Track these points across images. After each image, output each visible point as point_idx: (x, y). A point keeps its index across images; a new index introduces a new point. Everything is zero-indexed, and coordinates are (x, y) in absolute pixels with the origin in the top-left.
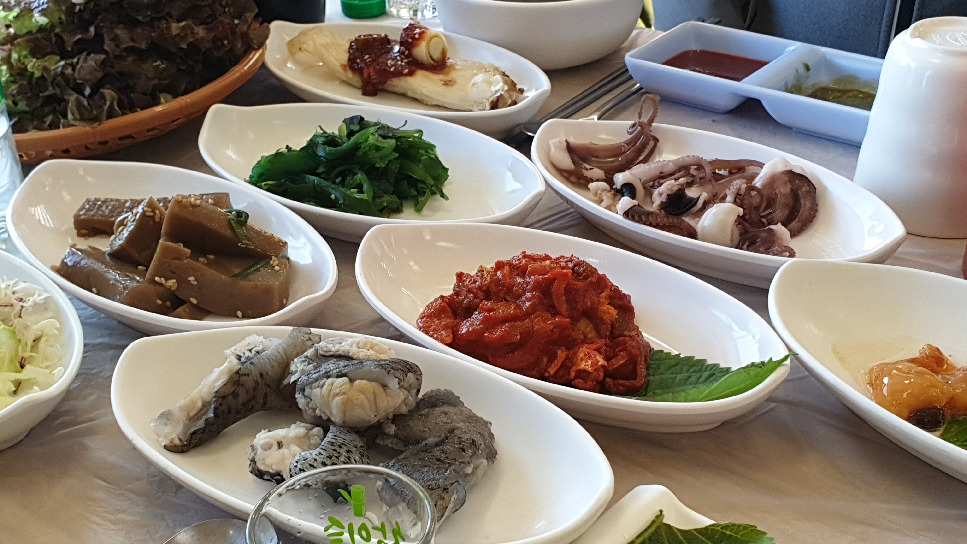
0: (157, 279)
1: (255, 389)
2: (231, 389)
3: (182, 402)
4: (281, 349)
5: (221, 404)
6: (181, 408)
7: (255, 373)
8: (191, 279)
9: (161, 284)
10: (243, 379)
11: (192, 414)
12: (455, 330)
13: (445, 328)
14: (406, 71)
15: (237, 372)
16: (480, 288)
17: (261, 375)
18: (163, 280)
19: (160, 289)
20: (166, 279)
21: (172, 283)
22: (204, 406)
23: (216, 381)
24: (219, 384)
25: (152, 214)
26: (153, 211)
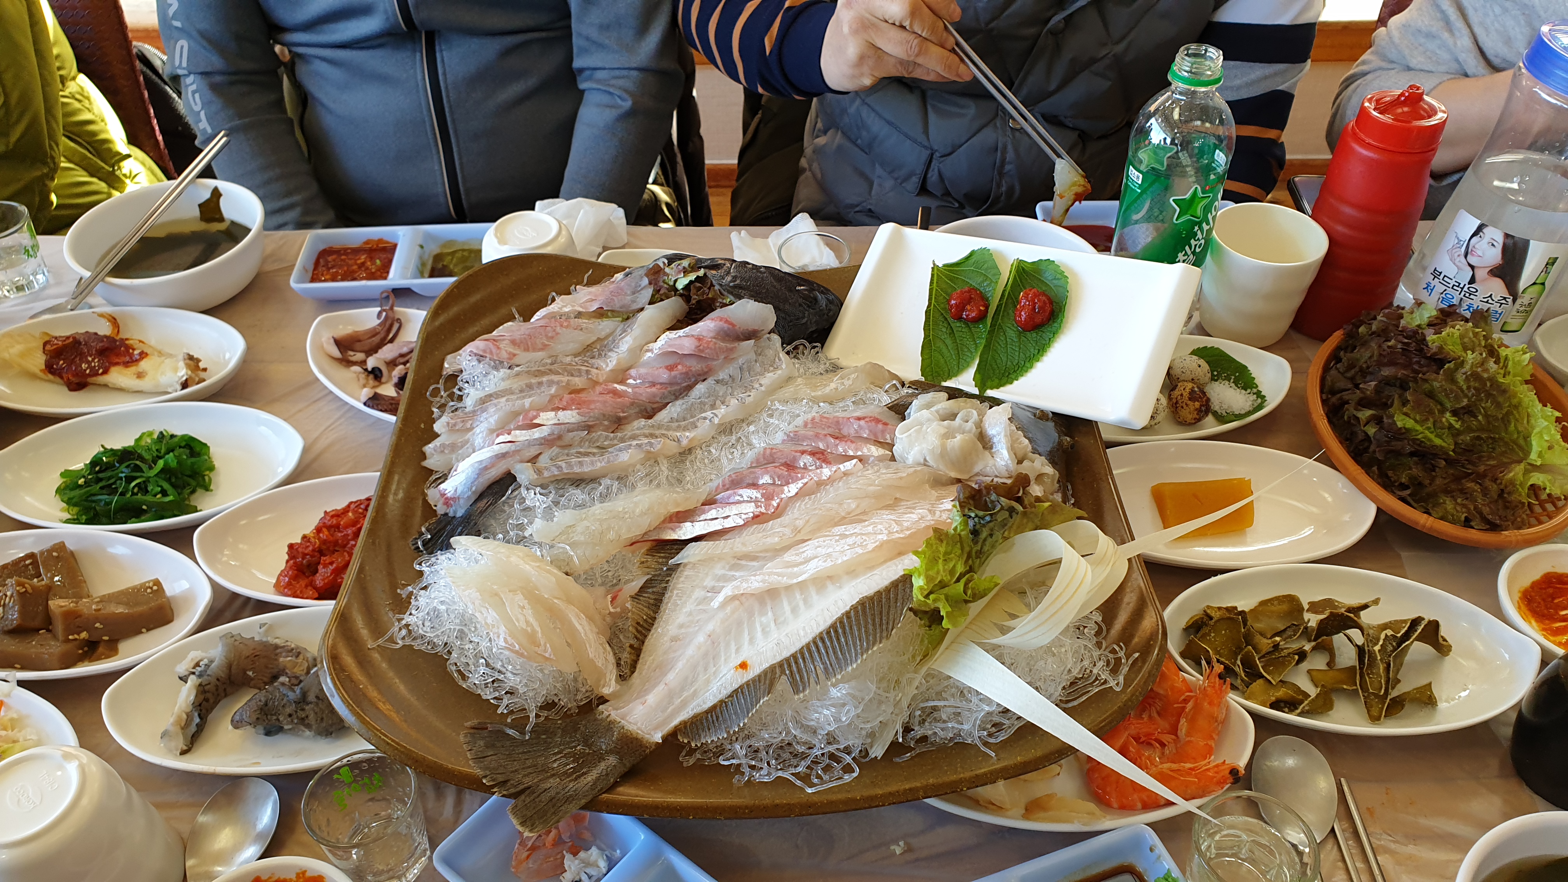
0: (70, 637)
1: (217, 690)
2: (202, 697)
3: (172, 720)
4: (223, 658)
5: (201, 710)
6: (172, 724)
7: (214, 681)
8: (97, 625)
9: (76, 640)
10: (207, 688)
11: (183, 724)
12: (312, 584)
13: (306, 586)
14: (101, 371)
15: (200, 685)
16: (313, 550)
17: (218, 680)
18: (76, 636)
19: (77, 642)
20: (78, 634)
21: (84, 635)
22: (188, 715)
23: (188, 696)
24: (192, 698)
25: (24, 590)
26: (24, 587)
